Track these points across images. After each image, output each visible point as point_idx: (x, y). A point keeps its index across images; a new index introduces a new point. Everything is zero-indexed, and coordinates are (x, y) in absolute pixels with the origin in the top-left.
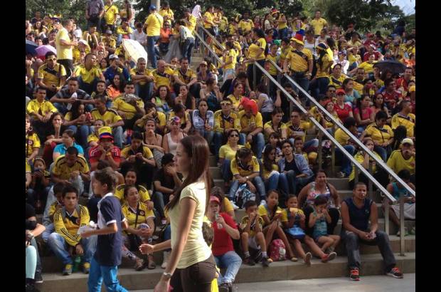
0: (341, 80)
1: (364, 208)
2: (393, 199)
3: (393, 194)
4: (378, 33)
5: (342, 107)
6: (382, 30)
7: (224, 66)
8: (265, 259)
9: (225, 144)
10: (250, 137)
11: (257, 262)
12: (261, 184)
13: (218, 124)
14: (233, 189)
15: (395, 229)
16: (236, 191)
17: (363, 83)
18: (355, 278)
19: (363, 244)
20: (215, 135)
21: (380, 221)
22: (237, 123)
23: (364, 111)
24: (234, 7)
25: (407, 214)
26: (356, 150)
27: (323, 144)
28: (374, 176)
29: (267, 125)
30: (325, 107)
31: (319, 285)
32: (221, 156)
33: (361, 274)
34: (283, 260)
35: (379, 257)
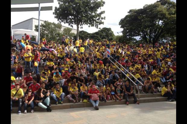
0: (123, 56)
2: (136, 85)
3: (136, 83)
4: (131, 45)
5: (123, 63)
6: (132, 44)
7: (94, 53)
8: (105, 100)
9: (95, 72)
10: (101, 70)
11: (103, 101)
12: (104, 82)
13: (93, 67)
14: (97, 83)
15: (137, 92)
16: (98, 83)
17: (128, 57)
18: (128, 104)
19: (130, 96)
20: (92, 70)
21: (133, 90)
22: (98, 67)
23: (128, 64)
24: (96, 39)
25: (140, 89)
26: (127, 73)
27: (119, 72)
29: (105, 67)
30: (119, 63)
31: (119, 106)
32: (94, 75)
33: (129, 104)
34: (110, 100)
35: (133, 99)
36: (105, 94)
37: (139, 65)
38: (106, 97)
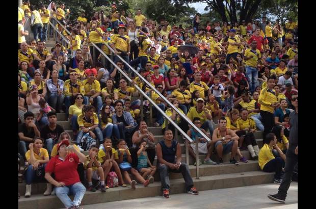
0: (156, 58)
1: (172, 147)
4: (181, 26)
5: (157, 77)
6: (184, 24)
7: (72, 48)
8: (103, 187)
9: (73, 104)
10: (92, 99)
11: (97, 189)
12: (100, 133)
13: (67, 89)
14: (79, 137)
15: (193, 161)
16: (81, 138)
18: (166, 196)
20: (66, 98)
21: (183, 156)
22: (82, 89)
23: (172, 80)
25: (200, 150)
26: (166, 108)
27: (144, 103)
28: (179, 125)
29: (104, 91)
31: (142, 203)
32: (70, 113)
33: (171, 193)
34: (116, 186)
35: (182, 181)
36: (101, 168)
37: (200, 85)
38: (104, 179)
